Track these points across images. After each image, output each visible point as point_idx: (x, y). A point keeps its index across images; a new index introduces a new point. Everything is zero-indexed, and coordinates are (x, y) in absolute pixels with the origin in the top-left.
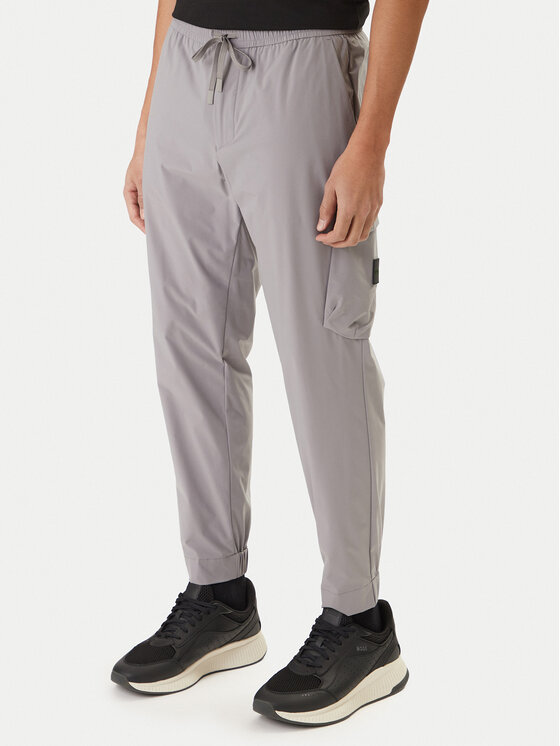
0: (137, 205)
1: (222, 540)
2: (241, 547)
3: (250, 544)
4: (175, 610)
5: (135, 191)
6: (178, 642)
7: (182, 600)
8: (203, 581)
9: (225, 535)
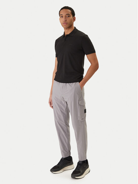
0: (51, 104)
1: (67, 151)
2: (70, 152)
3: (71, 151)
4: (60, 161)
5: (50, 102)
6: (60, 166)
7: (61, 159)
8: (64, 157)
9: (67, 150)
